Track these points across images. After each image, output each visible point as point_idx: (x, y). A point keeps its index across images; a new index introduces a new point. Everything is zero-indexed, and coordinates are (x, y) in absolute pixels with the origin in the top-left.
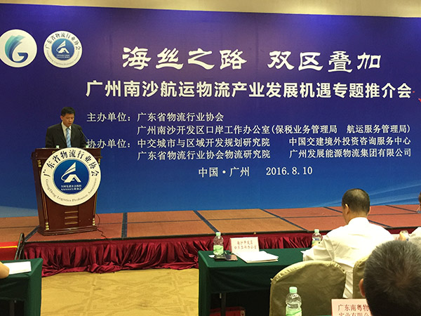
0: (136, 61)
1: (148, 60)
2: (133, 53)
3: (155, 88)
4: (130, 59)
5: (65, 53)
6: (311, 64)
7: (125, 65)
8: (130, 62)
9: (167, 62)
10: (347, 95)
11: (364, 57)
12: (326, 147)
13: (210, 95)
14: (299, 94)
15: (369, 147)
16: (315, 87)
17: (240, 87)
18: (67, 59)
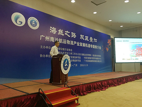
0: (53, 31)
1: (56, 31)
2: (52, 29)
3: (58, 40)
5: (34, 24)
6: (87, 39)
8: (52, 31)
10: (92, 47)
11: (94, 39)
12: (90, 60)
13: (69, 44)
14: (85, 46)
15: (96, 60)
16: (88, 45)
17: (75, 43)
18: (35, 27)
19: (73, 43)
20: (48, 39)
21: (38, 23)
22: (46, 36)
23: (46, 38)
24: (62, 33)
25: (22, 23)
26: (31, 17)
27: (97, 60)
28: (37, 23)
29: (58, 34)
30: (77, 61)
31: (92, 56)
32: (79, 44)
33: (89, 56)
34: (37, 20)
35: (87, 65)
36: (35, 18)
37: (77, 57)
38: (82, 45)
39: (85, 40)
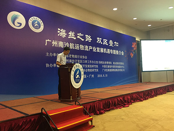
0: (62, 34)
1: (66, 34)
2: (61, 31)
3: (68, 45)
4: (60, 33)
5: (37, 26)
6: (106, 43)
7: (59, 35)
9: (71, 36)
10: (113, 53)
11: (115, 43)
12: (110, 68)
13: (83, 50)
14: (104, 52)
15: (117, 68)
16: (107, 50)
17: (91, 48)
19: (88, 49)
20: (56, 45)
21: (43, 24)
22: (53, 41)
23: (53, 43)
24: (74, 36)
25: (21, 24)
26: (33, 17)
27: (119, 68)
28: (41, 24)
30: (93, 70)
31: (112, 64)
32: (95, 50)
33: (108, 65)
34: (40, 21)
36: (37, 18)
37: (93, 66)
38: (100, 51)
39: (104, 44)
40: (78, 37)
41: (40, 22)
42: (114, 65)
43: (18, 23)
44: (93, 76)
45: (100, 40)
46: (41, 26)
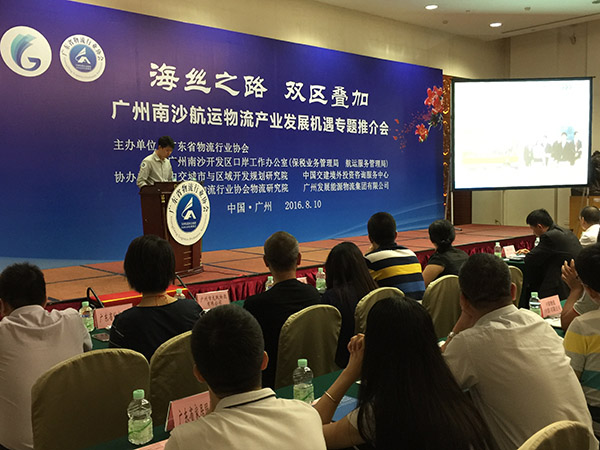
0: (164, 80)
1: (177, 80)
2: (161, 70)
3: (184, 113)
4: (158, 78)
5: (85, 63)
6: (318, 97)
7: (153, 84)
8: (158, 81)
9: (195, 84)
10: (345, 129)
11: (356, 94)
12: (331, 181)
13: (236, 124)
14: (310, 127)
15: (361, 180)
16: (322, 120)
17: (262, 117)
18: (88, 71)
19: (254, 121)
21: (102, 55)
22: (136, 103)
23: (136, 109)
24: (204, 83)
25: (38, 62)
27: (367, 180)
28: (97, 55)
29: (186, 89)
30: (269, 188)
31: (342, 167)
32: (279, 122)
33: (327, 168)
34: (94, 46)
35: (318, 204)
36: (86, 38)
37: (269, 175)
38: (296, 125)
39: (311, 101)
40: (218, 85)
41: (94, 50)
42: (349, 169)
43: (31, 60)
44: (268, 206)
45: (298, 91)
46: (98, 62)
